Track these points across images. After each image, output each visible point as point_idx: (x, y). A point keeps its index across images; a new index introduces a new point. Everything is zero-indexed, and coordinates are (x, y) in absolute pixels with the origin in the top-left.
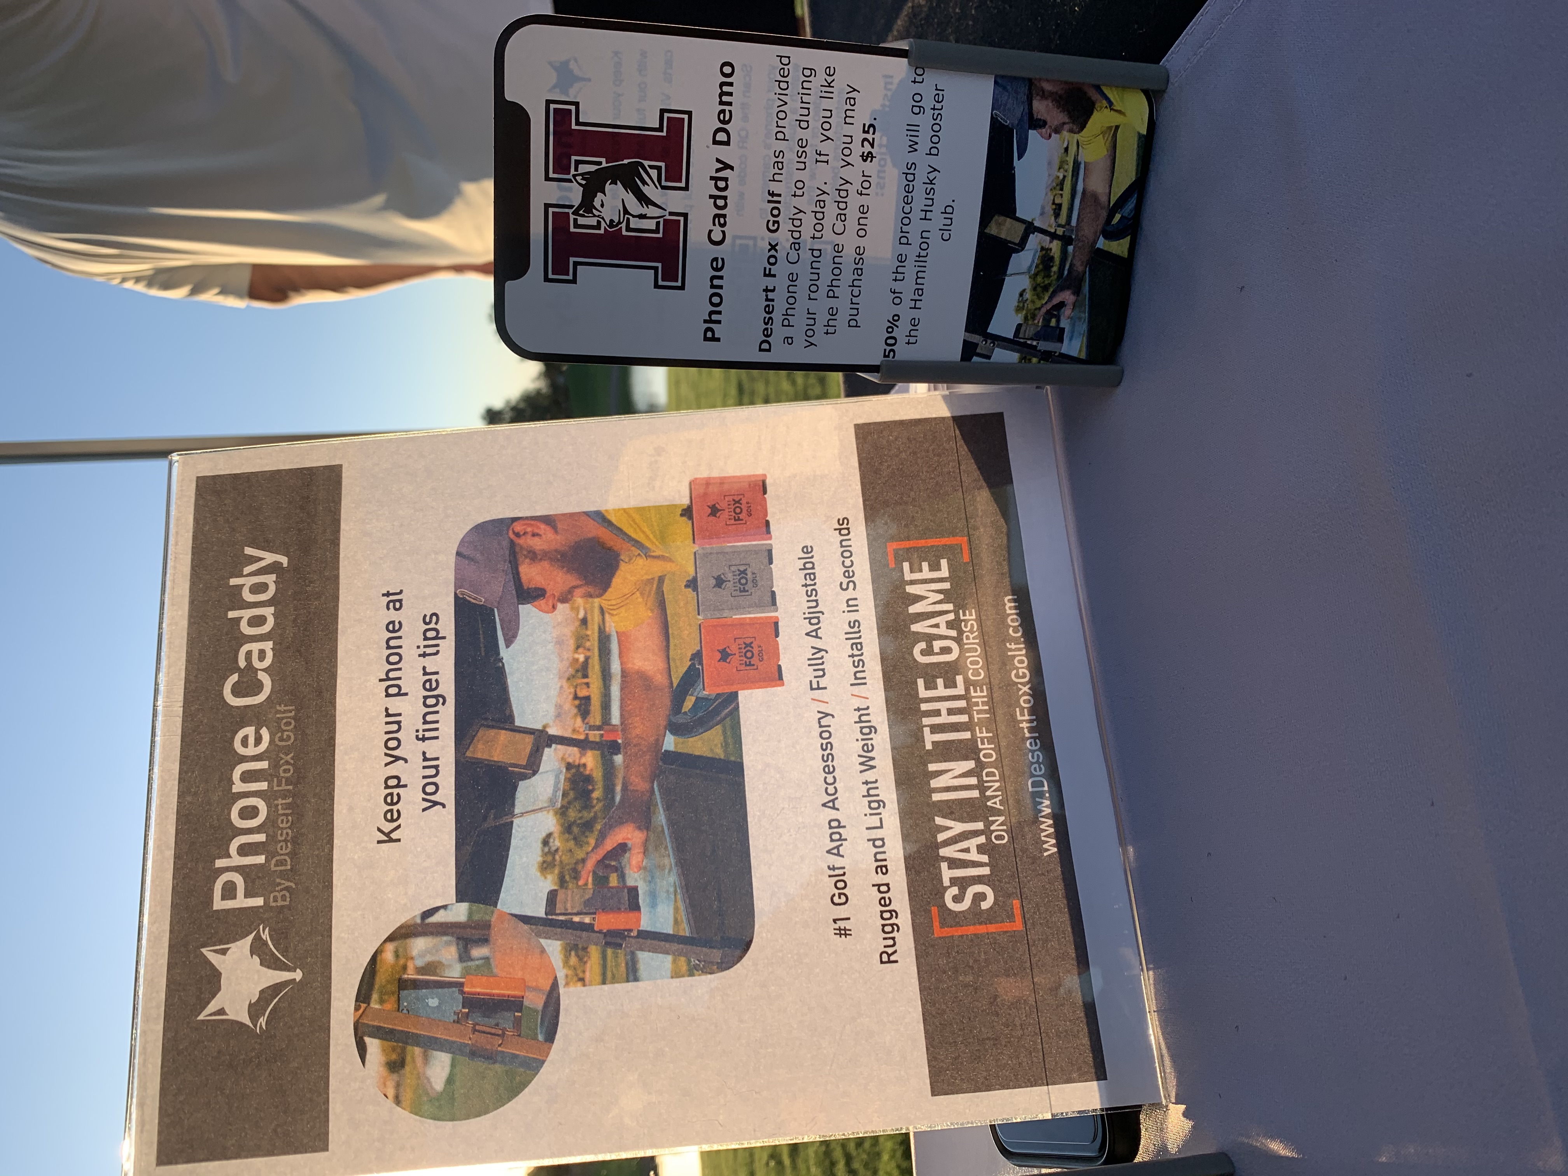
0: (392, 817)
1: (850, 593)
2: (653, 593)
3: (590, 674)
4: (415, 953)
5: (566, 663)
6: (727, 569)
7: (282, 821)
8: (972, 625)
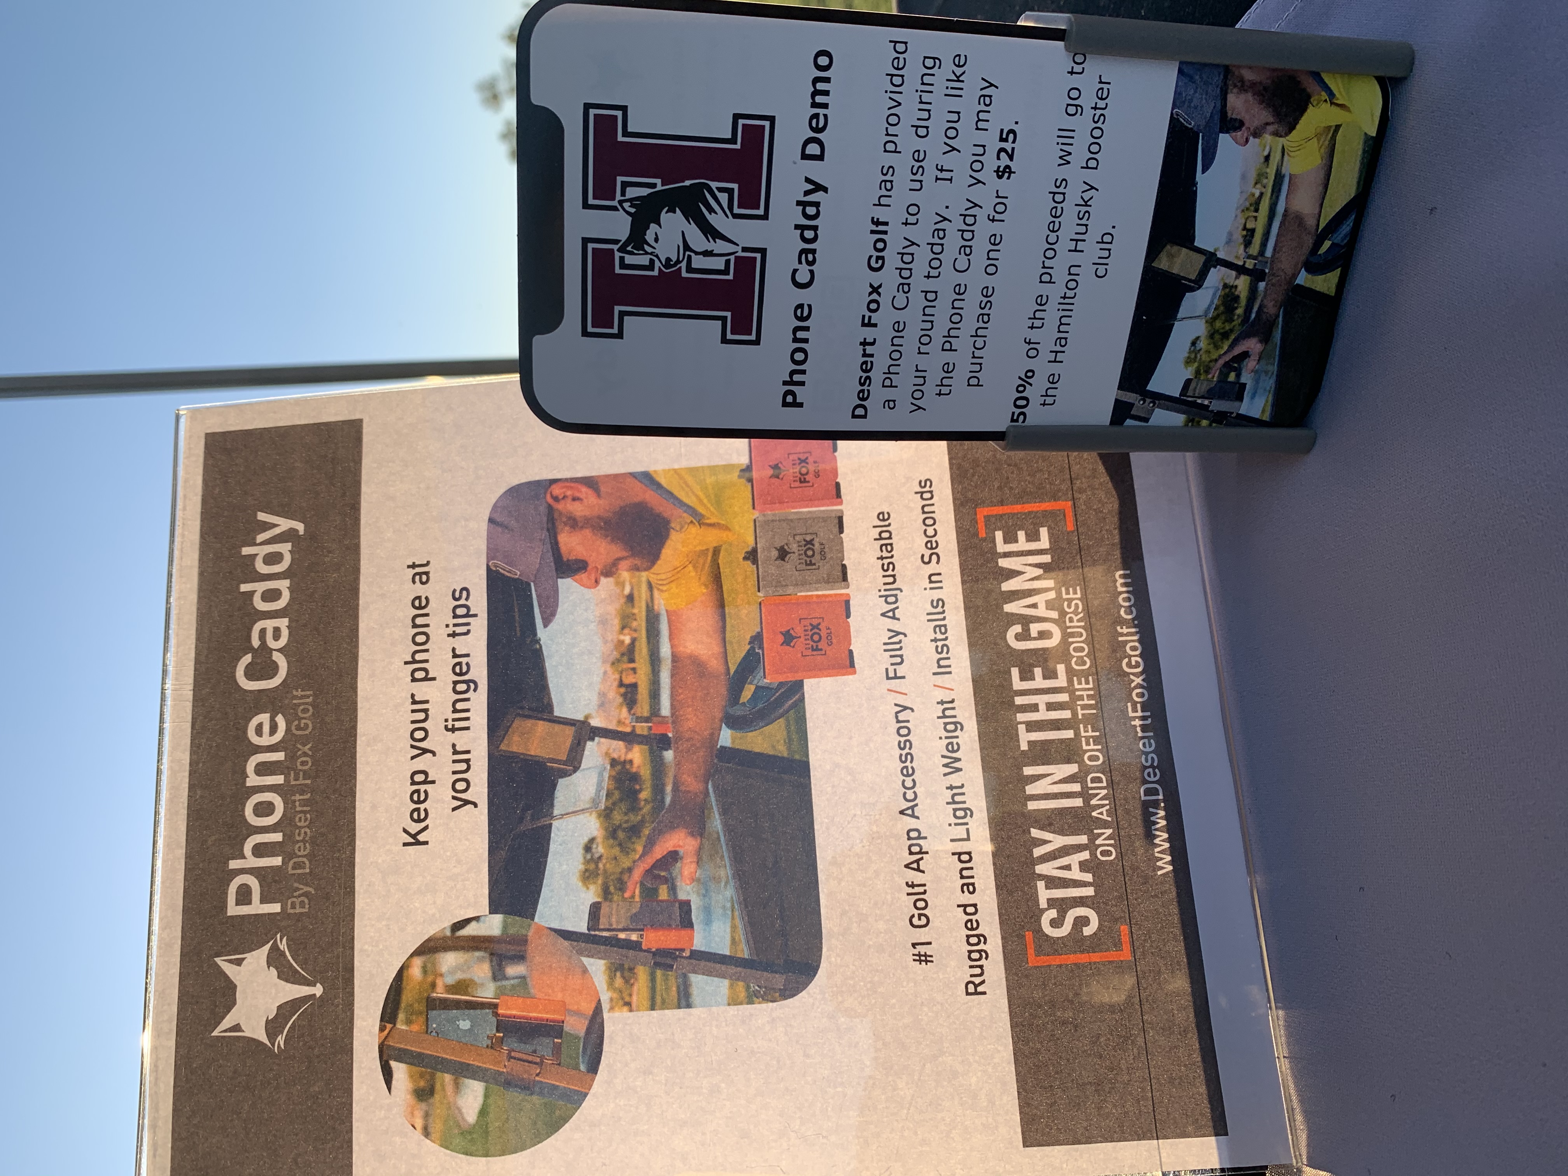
0: (418, 816)
1: (933, 568)
2: (707, 565)
3: (637, 657)
4: (444, 969)
5: (610, 646)
6: (791, 539)
7: (300, 818)
8: (1076, 605)
